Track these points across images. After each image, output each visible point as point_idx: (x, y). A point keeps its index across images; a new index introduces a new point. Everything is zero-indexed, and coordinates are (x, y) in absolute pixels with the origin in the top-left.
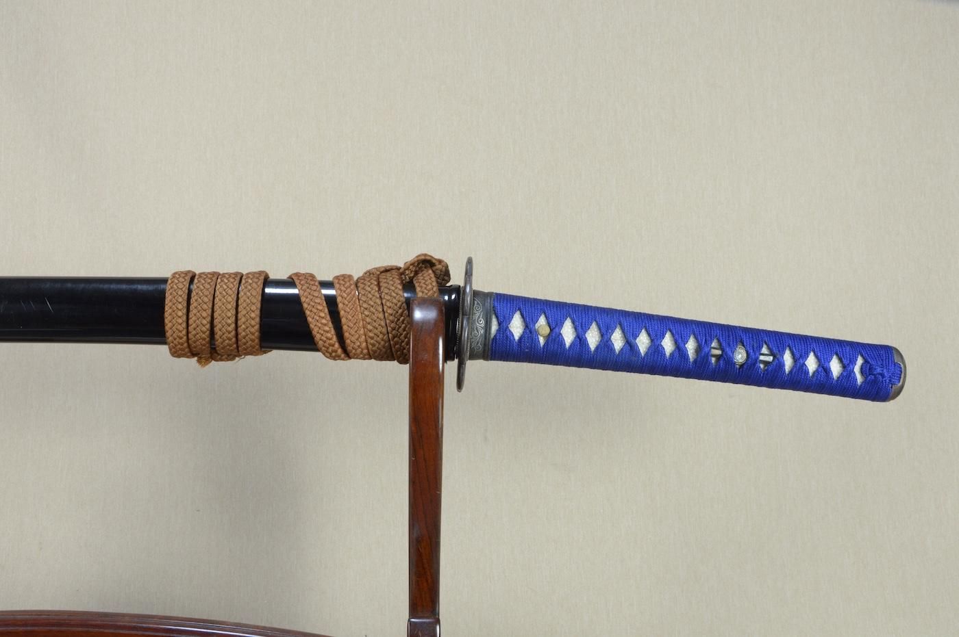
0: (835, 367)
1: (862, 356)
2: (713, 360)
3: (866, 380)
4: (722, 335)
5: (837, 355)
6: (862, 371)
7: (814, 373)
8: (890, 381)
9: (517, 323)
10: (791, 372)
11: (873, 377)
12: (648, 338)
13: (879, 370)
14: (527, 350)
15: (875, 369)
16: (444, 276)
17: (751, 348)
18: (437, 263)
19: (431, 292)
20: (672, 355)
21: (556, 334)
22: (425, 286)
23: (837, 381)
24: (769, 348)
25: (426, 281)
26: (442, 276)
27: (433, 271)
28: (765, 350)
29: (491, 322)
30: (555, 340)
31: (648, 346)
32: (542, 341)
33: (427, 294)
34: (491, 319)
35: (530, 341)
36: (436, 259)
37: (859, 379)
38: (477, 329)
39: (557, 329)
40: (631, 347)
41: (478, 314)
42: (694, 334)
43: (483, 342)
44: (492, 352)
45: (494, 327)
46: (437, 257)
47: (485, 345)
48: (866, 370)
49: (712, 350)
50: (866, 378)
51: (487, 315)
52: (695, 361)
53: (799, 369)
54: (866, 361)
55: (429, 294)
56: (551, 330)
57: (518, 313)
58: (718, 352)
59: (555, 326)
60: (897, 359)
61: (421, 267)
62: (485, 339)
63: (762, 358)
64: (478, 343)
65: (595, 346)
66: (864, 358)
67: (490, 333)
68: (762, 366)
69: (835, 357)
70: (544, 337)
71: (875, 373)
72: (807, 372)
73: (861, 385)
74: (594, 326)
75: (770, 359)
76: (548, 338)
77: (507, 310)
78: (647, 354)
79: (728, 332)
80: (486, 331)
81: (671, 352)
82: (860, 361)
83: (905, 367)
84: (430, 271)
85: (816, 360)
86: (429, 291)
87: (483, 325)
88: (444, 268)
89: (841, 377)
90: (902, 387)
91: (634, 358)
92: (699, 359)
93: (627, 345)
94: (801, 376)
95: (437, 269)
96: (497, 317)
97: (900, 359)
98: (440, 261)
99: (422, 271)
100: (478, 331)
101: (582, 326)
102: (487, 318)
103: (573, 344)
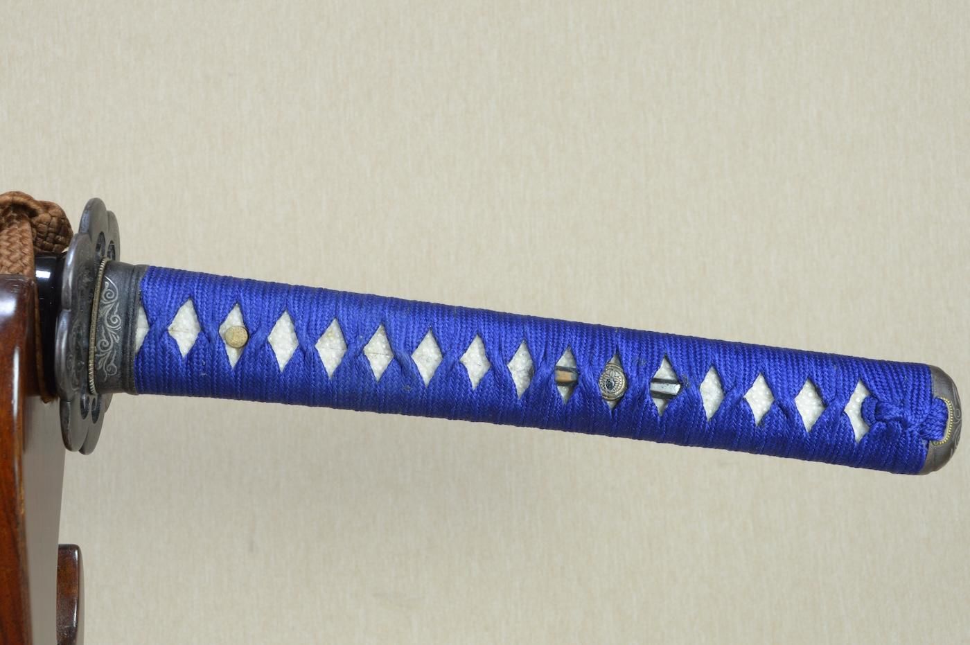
0: (808, 406)
1: (864, 383)
2: (563, 392)
3: (870, 431)
4: (581, 344)
5: (812, 381)
6: (864, 414)
7: (764, 417)
8: (921, 432)
9: (185, 322)
10: (716, 415)
11: (883, 425)
12: (438, 350)
13: (895, 412)
14: (203, 374)
15: (888, 410)
16: (57, 234)
17: (635, 368)
18: (40, 210)
19: (18, 265)
20: (482, 382)
21: (258, 342)
22: (9, 253)
23: (812, 431)
24: (674, 370)
25: (12, 244)
26: (51, 234)
27: (33, 226)
28: (664, 371)
29: (134, 322)
30: (256, 354)
31: (437, 365)
32: (233, 356)
33: (9, 268)
34: (135, 316)
35: (209, 356)
36: (36, 202)
37: (858, 429)
38: (106, 333)
39: (259, 334)
40: (402, 368)
41: (110, 307)
42: (527, 343)
43: (119, 360)
44: (138, 377)
45: (141, 331)
46: (38, 197)
47: (123, 364)
48: (870, 412)
49: (559, 372)
50: (871, 427)
51: (128, 309)
52: (527, 394)
53: (731, 409)
54: (872, 395)
55: (12, 269)
56: (250, 336)
57: (189, 303)
58: (568, 376)
59: (257, 328)
60: (938, 390)
61: (11, 217)
62: (124, 352)
63: (656, 387)
64: (109, 361)
65: (335, 366)
66: (867, 388)
67: (132, 343)
68: (659, 403)
69: (807, 385)
70: (237, 349)
71: (887, 417)
72: (749, 415)
73: (862, 441)
74: (334, 328)
75: (675, 389)
76: (243, 349)
77: (166, 299)
78: (433, 380)
79: (594, 337)
80: (125, 337)
81: (481, 376)
82: (859, 394)
83: (958, 406)
84: (27, 226)
85: (768, 392)
86: (14, 262)
87: (119, 328)
88: (54, 220)
89: (819, 425)
90: (951, 447)
91: (409, 389)
92: (532, 390)
93: (396, 364)
94: (737, 421)
95: (40, 222)
96: (146, 312)
97: (945, 391)
98: (47, 206)
99: (11, 225)
100: (108, 339)
101: (308, 329)
102: (127, 314)
103: (291, 364)
